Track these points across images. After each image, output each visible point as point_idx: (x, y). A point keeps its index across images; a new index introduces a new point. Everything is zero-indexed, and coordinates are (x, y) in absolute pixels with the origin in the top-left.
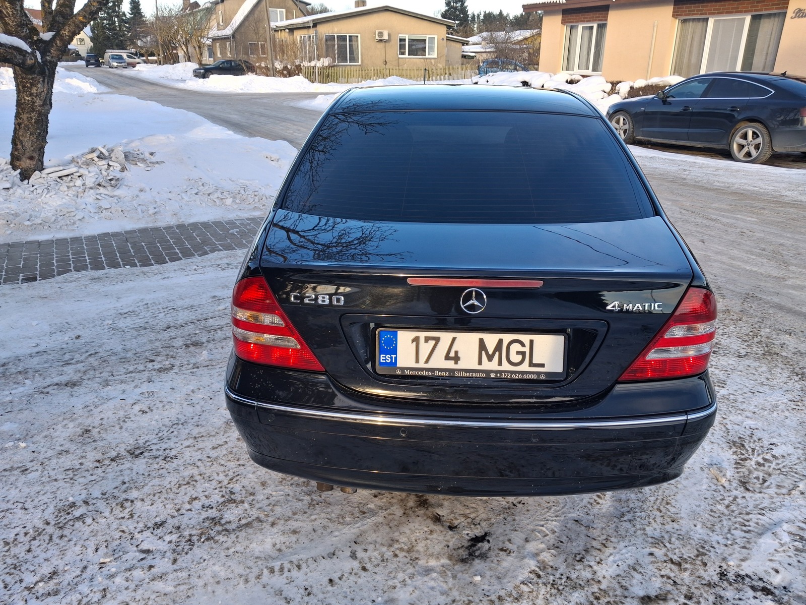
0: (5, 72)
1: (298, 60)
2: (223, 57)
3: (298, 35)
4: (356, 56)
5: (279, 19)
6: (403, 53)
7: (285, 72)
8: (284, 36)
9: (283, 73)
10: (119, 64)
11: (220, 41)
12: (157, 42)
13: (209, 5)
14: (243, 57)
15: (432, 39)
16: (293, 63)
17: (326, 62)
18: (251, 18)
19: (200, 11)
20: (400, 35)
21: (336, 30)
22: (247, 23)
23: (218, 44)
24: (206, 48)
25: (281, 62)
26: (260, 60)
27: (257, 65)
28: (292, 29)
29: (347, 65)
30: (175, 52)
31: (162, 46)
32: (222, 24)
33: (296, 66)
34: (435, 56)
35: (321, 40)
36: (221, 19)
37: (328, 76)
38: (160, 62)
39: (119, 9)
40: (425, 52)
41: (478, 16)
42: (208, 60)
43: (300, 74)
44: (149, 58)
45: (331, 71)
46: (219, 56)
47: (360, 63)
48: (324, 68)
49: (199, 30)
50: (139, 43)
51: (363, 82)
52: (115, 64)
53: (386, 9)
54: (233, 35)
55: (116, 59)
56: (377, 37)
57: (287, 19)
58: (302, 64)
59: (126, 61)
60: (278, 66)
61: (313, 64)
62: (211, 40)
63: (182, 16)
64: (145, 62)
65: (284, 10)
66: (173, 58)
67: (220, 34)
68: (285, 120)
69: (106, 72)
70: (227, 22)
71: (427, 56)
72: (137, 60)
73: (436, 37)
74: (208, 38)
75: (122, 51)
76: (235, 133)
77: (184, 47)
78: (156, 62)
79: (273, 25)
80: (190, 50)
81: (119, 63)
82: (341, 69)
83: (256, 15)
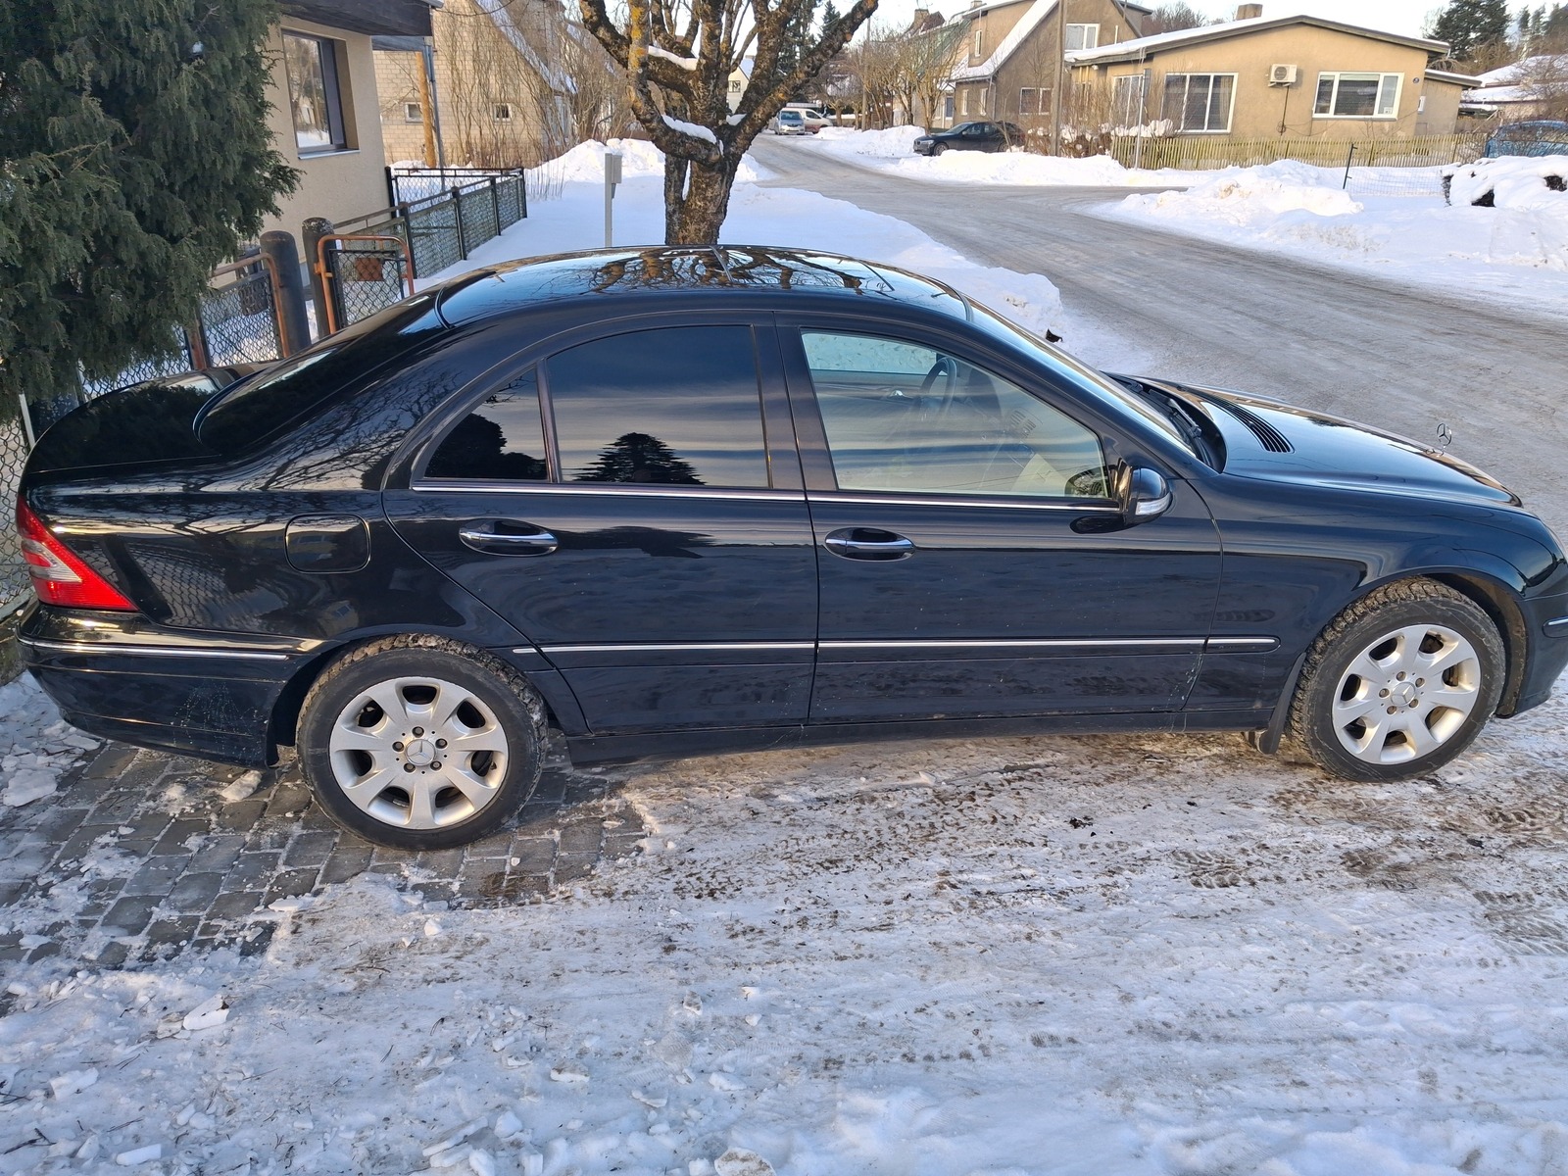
0: (627, 147)
1: (1107, 125)
2: (970, 116)
3: (1114, 75)
4: (1222, 115)
5: (1084, 45)
6: (1324, 110)
7: (1079, 147)
8: (1089, 77)
9: (1074, 148)
10: (792, 129)
11: (970, 86)
12: (860, 89)
13: (958, 19)
14: (1006, 116)
15: (1391, 81)
16: (1096, 130)
17: (1160, 127)
18: (1031, 46)
19: (942, 31)
20: (1322, 73)
21: (1190, 65)
22: (1022, 55)
23: (965, 93)
24: (943, 101)
25: (1074, 127)
26: (1036, 123)
27: (1030, 132)
28: (1104, 65)
29: (1202, 134)
30: (888, 104)
31: (869, 97)
32: (977, 55)
33: (1102, 136)
34: (1394, 115)
35: (1157, 86)
36: (977, 48)
37: (1159, 156)
38: (860, 123)
39: (805, 30)
40: (1373, 105)
41: (1538, 15)
42: (943, 122)
43: (1107, 152)
44: (844, 117)
45: (1167, 145)
46: (964, 113)
47: (1228, 130)
48: (1154, 139)
49: (935, 65)
50: (830, 90)
51: (1230, 167)
52: (786, 128)
53: (1301, 22)
54: (995, 77)
55: (788, 118)
56: (1273, 78)
57: (1100, 45)
58: (1112, 133)
59: (805, 122)
60: (1068, 134)
61: (1133, 132)
62: (954, 84)
63: (910, 42)
64: (835, 124)
65: (1097, 26)
66: (883, 118)
67: (971, 75)
68: (1056, 238)
69: (769, 142)
70: (986, 53)
71: (1376, 115)
72: (823, 121)
73: (1401, 76)
74: (949, 81)
75: (799, 105)
76: (967, 259)
77: (904, 98)
78: (854, 124)
79: (1070, 56)
80: (914, 103)
81: (793, 126)
82: (1187, 142)
83: (1042, 39)
